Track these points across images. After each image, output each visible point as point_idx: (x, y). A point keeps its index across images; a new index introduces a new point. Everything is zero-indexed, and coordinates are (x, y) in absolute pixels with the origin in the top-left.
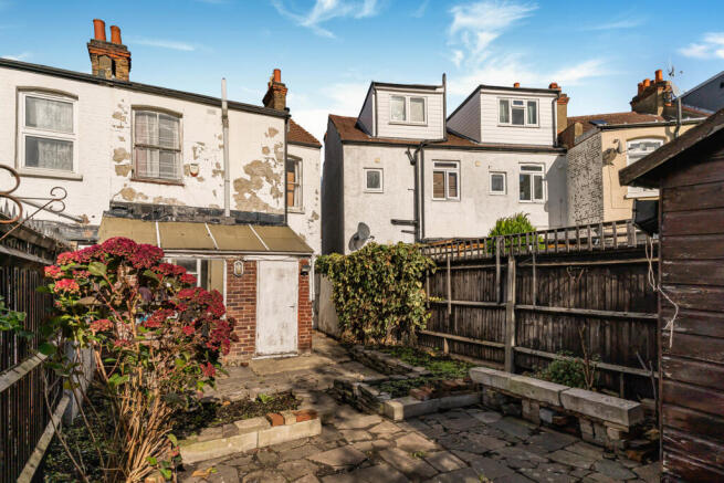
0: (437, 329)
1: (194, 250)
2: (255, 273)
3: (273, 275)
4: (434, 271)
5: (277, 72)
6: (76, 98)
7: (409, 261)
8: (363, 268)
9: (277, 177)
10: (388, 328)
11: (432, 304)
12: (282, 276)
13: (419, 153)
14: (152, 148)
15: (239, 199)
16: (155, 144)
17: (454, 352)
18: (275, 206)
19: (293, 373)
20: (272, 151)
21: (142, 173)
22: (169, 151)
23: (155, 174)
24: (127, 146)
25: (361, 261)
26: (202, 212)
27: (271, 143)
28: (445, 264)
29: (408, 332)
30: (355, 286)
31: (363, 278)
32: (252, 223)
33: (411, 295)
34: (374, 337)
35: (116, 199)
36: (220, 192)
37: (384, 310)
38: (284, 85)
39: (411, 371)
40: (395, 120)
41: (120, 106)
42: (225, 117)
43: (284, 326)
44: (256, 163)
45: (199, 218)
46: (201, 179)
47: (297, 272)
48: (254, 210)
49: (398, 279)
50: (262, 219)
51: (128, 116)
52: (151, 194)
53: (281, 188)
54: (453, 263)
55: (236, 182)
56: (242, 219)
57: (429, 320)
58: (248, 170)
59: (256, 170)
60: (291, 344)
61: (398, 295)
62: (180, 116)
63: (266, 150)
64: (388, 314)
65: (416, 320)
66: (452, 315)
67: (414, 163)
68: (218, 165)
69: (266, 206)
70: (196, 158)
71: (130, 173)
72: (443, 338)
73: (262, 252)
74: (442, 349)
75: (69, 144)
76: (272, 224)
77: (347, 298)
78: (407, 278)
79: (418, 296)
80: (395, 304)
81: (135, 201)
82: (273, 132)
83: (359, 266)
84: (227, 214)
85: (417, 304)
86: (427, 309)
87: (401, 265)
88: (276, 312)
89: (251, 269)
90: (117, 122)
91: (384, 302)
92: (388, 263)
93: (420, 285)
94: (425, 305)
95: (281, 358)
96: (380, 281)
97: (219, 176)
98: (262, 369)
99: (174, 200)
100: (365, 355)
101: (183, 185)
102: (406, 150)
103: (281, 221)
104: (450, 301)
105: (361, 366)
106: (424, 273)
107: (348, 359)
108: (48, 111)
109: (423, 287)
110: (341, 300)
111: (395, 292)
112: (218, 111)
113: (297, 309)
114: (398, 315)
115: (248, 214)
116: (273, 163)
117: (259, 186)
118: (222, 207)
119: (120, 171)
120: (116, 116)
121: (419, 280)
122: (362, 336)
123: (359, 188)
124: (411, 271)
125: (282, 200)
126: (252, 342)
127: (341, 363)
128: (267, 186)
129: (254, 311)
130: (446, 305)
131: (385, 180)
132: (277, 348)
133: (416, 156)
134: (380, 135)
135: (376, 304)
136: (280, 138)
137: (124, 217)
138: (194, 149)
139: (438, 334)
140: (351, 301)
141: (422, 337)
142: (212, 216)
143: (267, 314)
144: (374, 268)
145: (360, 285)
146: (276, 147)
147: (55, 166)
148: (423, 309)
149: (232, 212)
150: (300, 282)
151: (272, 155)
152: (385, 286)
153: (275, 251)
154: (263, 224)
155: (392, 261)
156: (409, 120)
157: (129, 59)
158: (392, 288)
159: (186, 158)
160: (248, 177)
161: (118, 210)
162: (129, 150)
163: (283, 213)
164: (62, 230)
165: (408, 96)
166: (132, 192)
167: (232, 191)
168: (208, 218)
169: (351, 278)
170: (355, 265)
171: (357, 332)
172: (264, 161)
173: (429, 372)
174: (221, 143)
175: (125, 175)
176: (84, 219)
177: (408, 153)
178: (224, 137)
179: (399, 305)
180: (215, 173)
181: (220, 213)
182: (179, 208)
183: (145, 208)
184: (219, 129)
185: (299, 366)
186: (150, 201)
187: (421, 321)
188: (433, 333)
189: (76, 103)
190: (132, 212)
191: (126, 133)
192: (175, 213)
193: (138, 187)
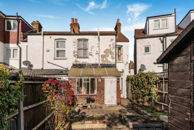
0: (160, 101)
1: (88, 76)
2: (104, 82)
3: (109, 82)
4: (159, 82)
5: (118, 20)
6: (66, 39)
7: (151, 78)
8: (138, 80)
9: (113, 53)
10: (145, 100)
11: (159, 93)
12: (112, 83)
13: (165, 38)
14: (82, 49)
15: (102, 60)
16: (82, 48)
17: (165, 110)
18: (112, 62)
19: (112, 111)
20: (112, 45)
21: (79, 56)
22: (85, 49)
23: (82, 56)
24: (76, 50)
25: (137, 78)
26: (93, 65)
27: (111, 43)
28: (162, 79)
29: (152, 102)
30: (136, 86)
31: (138, 83)
32: (106, 67)
33: (152, 89)
34: (142, 102)
35: (74, 63)
36: (98, 59)
37: (144, 94)
38: (120, 23)
39: (146, 114)
40: (156, 28)
41: (75, 40)
42: (99, 38)
43: (112, 97)
44: (107, 50)
45: (92, 67)
46: (93, 56)
47: (116, 81)
48: (107, 63)
49: (148, 84)
50: (109, 66)
51: (76, 42)
52: (81, 61)
53: (114, 56)
54: (165, 79)
55: (102, 56)
56: (103, 66)
57: (158, 98)
58: (105, 52)
59: (107, 52)
60: (114, 102)
61: (148, 89)
62: (88, 40)
63: (110, 45)
64: (145, 95)
65: (153, 98)
66: (165, 97)
67: (162, 42)
68: (97, 52)
69: (110, 62)
70: (91, 50)
71: (77, 56)
72: (162, 105)
73: (106, 76)
74: (162, 108)
75: (65, 51)
76: (111, 67)
77: (134, 90)
78: (151, 84)
79: (154, 90)
80: (147, 92)
81: (78, 63)
82: (112, 40)
83: (137, 79)
84: (99, 65)
85: (154, 92)
86: (157, 94)
87: (149, 79)
88: (110, 93)
89: (103, 81)
90: (74, 44)
91: (144, 91)
92: (145, 79)
93: (155, 86)
94: (157, 93)
95: (112, 106)
96: (143, 85)
97: (97, 55)
98: (104, 109)
99: (86, 62)
100: (136, 108)
101: (88, 58)
102: (159, 38)
103: (114, 66)
104: (164, 92)
105: (134, 111)
106: (156, 82)
107: (131, 109)
108: (60, 44)
109: (156, 87)
110: (133, 90)
111: (147, 88)
112: (97, 37)
113: (116, 92)
114: (148, 96)
115: (105, 64)
116: (112, 49)
117: (108, 56)
118: (98, 63)
119: (75, 56)
120: (74, 42)
121: (155, 84)
122: (138, 102)
123: (142, 53)
124: (151, 82)
125: (114, 60)
126: (104, 101)
127: (128, 110)
128: (110, 56)
129: (104, 93)
130: (163, 93)
131: (151, 50)
132: (111, 103)
133: (163, 40)
134: (149, 34)
135: (142, 92)
136: (114, 41)
137: (75, 67)
138: (91, 48)
139: (161, 103)
140: (135, 90)
141: (156, 104)
142: (95, 66)
143: (107, 93)
144: (141, 80)
145: (138, 85)
146: (113, 44)
147: (62, 56)
148: (156, 94)
149: (100, 64)
150: (117, 84)
151: (112, 47)
152: (144, 86)
153: (110, 75)
154: (109, 67)
155: (146, 78)
156: (161, 27)
157: (79, 26)
158: (146, 87)
159: (89, 51)
160: (105, 54)
161: (74, 66)
162: (76, 51)
163: (115, 64)
164: (63, 71)
165: (160, 19)
166: (77, 61)
167: (101, 58)
168: (94, 66)
169: (135, 83)
170: (136, 79)
171: (137, 100)
172: (109, 49)
173: (152, 115)
174: (98, 45)
175: (76, 57)
176: (67, 69)
177: (160, 39)
178: (99, 44)
179: (148, 93)
180: (96, 54)
181: (97, 65)
182: (88, 64)
183: (80, 65)
184: (97, 42)
185: (115, 109)
186: (81, 63)
187: (155, 98)
188: (159, 103)
189: (66, 41)
190: (77, 66)
191: (76, 46)
192: (86, 66)
193: (78, 60)
